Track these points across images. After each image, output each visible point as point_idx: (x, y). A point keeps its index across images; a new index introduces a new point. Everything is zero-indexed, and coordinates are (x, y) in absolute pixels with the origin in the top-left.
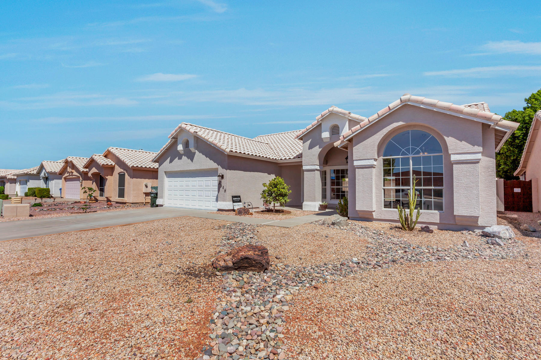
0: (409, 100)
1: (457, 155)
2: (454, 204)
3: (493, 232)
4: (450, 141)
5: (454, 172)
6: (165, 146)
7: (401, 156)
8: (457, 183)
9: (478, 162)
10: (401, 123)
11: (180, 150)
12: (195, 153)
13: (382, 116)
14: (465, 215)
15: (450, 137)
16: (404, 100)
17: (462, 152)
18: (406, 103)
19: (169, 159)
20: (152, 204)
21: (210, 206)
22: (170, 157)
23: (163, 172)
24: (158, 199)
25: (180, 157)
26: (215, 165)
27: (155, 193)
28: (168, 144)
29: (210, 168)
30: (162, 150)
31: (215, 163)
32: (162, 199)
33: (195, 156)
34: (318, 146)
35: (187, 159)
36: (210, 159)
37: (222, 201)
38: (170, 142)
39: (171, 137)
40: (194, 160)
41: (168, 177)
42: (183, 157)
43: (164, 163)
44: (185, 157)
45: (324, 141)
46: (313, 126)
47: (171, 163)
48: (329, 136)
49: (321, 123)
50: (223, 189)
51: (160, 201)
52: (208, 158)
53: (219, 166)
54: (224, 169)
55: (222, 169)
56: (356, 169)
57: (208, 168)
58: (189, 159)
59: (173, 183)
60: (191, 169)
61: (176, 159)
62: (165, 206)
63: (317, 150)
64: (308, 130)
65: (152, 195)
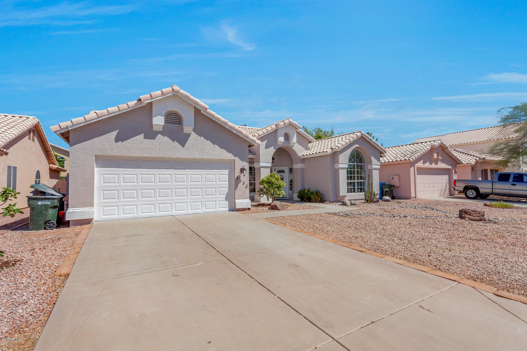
0: (364, 134)
2: (374, 189)
3: (389, 199)
4: (372, 158)
5: (373, 173)
7: (352, 163)
8: (374, 179)
10: (358, 145)
11: (155, 124)
13: (355, 139)
18: (363, 136)
19: (114, 134)
20: (40, 223)
21: (215, 207)
22: (118, 131)
23: (91, 157)
24: (69, 210)
25: (151, 134)
26: (229, 156)
27: (57, 197)
28: (127, 108)
29: (220, 158)
30: (103, 115)
31: (230, 153)
32: (90, 209)
33: (189, 138)
34: (273, 147)
35: (171, 141)
36: (219, 147)
37: (242, 199)
38: (133, 106)
39: (148, 100)
40: (186, 145)
41: (102, 166)
42: (159, 136)
43: (93, 140)
44: (165, 136)
45: (278, 144)
46: (272, 130)
47: (120, 142)
48: (284, 141)
49: (278, 129)
50: (243, 184)
51: (81, 211)
52: (217, 146)
53: (236, 157)
54: (243, 161)
55: (241, 162)
56: (340, 170)
57: (217, 158)
58: (175, 142)
59: (122, 177)
60: (180, 156)
61: (137, 137)
62: (95, 220)
63: (272, 150)
64: (268, 132)
65: (40, 203)
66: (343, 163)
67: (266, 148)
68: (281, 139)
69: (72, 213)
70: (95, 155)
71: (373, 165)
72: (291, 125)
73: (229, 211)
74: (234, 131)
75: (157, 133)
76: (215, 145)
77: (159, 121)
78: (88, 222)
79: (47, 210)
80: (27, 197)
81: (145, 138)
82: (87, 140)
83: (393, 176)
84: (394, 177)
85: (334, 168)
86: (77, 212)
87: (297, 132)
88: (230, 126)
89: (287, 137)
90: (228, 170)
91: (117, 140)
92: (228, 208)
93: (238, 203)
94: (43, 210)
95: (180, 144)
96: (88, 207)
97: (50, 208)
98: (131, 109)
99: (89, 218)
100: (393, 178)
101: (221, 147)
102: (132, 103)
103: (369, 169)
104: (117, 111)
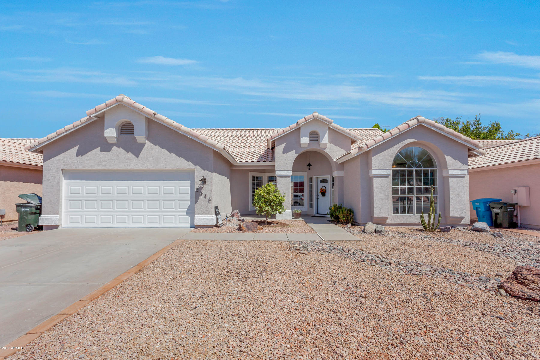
0: (424, 122)
1: (453, 171)
2: (450, 208)
3: (484, 228)
4: (448, 159)
5: (450, 183)
6: (70, 126)
7: (407, 168)
8: (452, 192)
9: (464, 177)
10: (413, 140)
11: (107, 137)
12: (143, 145)
13: (403, 131)
14: (457, 216)
15: (448, 156)
16: (421, 121)
17: (456, 168)
18: (421, 124)
19: (75, 149)
20: (23, 226)
21: (174, 222)
22: (78, 146)
23: (58, 170)
24: (42, 216)
25: (106, 147)
26: (189, 165)
27: (33, 205)
28: (80, 124)
29: (177, 168)
30: (61, 133)
31: (189, 162)
32: (56, 216)
33: (144, 148)
34: (294, 151)
35: (126, 152)
36: (177, 155)
37: (203, 214)
38: (85, 121)
39: (93, 114)
40: (141, 155)
41: (70, 179)
42: (115, 148)
43: (59, 155)
44: (119, 148)
45: (302, 146)
46: (291, 129)
47: (81, 156)
48: (308, 142)
49: (300, 127)
50: (204, 197)
51: (49, 218)
52: (174, 154)
53: (197, 166)
54: (206, 171)
55: (203, 171)
56: (374, 178)
57: (173, 167)
58: (129, 152)
59: (85, 188)
60: (134, 168)
61: (95, 150)
62: (62, 227)
63: (293, 155)
64: (284, 132)
65: (23, 210)
66: (380, 168)
67: (283, 153)
68: (305, 140)
69: (44, 220)
70: (62, 170)
71: (449, 171)
72: (316, 120)
73: (190, 227)
74: (188, 136)
75: (112, 145)
76: (172, 153)
77: (111, 133)
78: (56, 227)
79: (27, 216)
80: (16, 204)
81: (101, 151)
82: (55, 157)
83: (516, 188)
84: (519, 189)
85: (369, 176)
86: (46, 218)
87: (329, 128)
88: (184, 131)
89: (314, 137)
90: (190, 181)
91: (78, 155)
92: (190, 224)
93: (197, 219)
94: (25, 215)
95: (134, 155)
96: (55, 215)
97: (30, 214)
98: (84, 125)
99: (55, 224)
100: (516, 191)
101: (179, 156)
102: (84, 119)
103: (444, 177)
104: (72, 128)
